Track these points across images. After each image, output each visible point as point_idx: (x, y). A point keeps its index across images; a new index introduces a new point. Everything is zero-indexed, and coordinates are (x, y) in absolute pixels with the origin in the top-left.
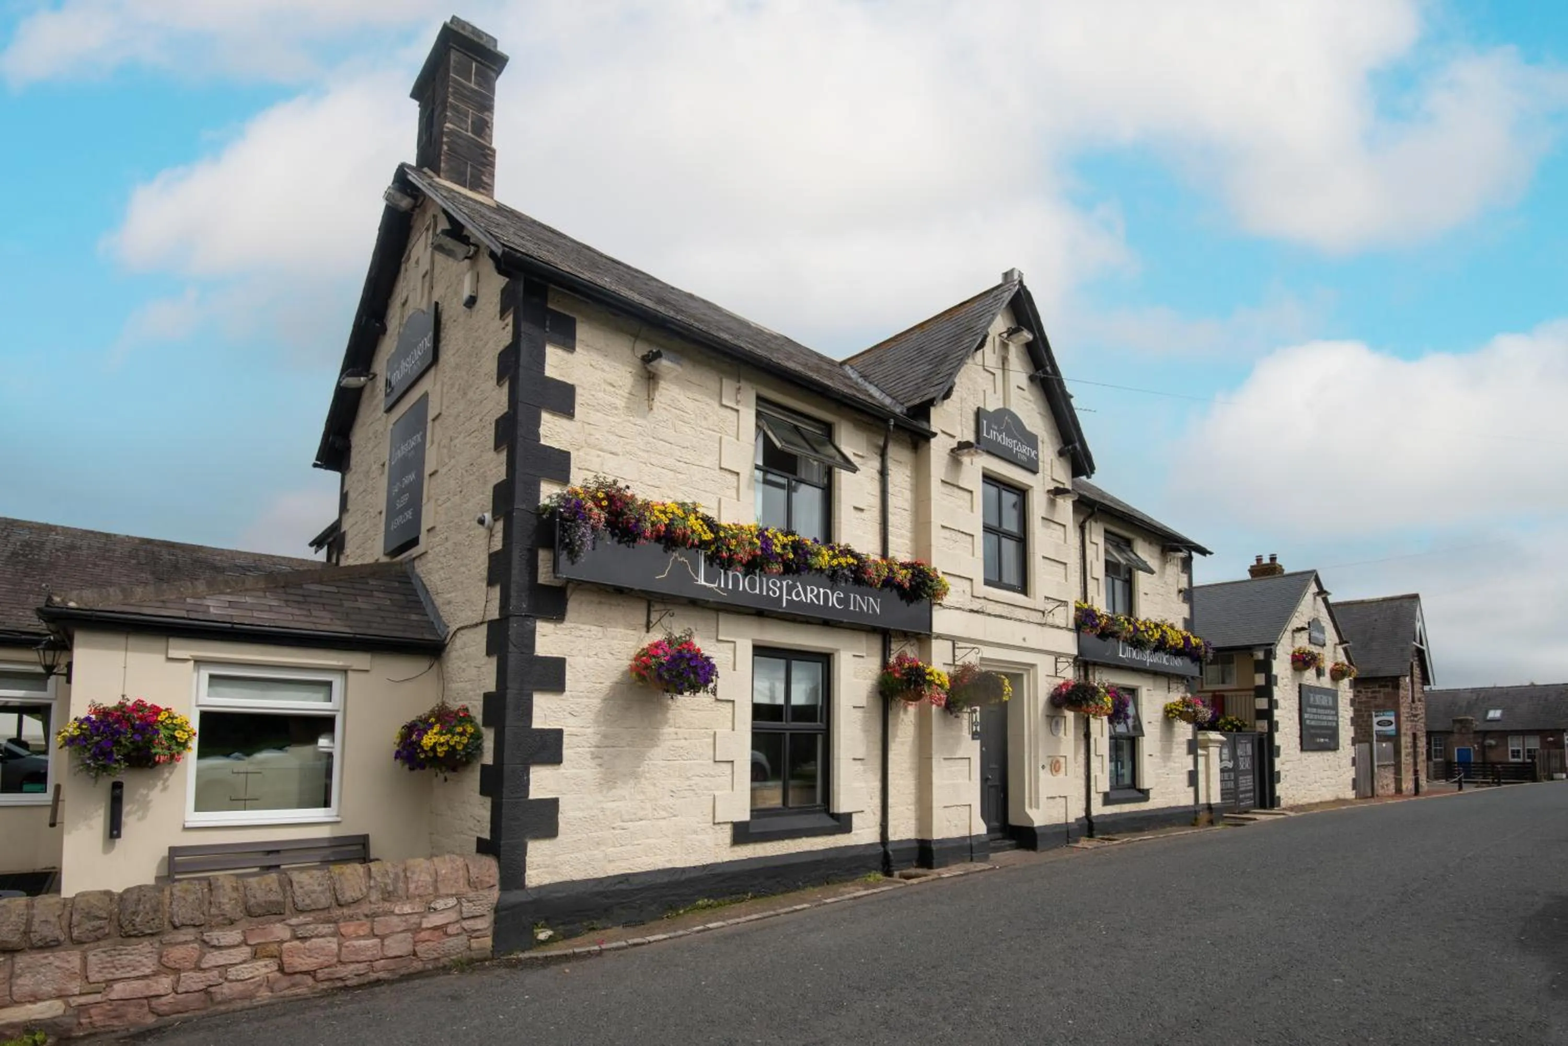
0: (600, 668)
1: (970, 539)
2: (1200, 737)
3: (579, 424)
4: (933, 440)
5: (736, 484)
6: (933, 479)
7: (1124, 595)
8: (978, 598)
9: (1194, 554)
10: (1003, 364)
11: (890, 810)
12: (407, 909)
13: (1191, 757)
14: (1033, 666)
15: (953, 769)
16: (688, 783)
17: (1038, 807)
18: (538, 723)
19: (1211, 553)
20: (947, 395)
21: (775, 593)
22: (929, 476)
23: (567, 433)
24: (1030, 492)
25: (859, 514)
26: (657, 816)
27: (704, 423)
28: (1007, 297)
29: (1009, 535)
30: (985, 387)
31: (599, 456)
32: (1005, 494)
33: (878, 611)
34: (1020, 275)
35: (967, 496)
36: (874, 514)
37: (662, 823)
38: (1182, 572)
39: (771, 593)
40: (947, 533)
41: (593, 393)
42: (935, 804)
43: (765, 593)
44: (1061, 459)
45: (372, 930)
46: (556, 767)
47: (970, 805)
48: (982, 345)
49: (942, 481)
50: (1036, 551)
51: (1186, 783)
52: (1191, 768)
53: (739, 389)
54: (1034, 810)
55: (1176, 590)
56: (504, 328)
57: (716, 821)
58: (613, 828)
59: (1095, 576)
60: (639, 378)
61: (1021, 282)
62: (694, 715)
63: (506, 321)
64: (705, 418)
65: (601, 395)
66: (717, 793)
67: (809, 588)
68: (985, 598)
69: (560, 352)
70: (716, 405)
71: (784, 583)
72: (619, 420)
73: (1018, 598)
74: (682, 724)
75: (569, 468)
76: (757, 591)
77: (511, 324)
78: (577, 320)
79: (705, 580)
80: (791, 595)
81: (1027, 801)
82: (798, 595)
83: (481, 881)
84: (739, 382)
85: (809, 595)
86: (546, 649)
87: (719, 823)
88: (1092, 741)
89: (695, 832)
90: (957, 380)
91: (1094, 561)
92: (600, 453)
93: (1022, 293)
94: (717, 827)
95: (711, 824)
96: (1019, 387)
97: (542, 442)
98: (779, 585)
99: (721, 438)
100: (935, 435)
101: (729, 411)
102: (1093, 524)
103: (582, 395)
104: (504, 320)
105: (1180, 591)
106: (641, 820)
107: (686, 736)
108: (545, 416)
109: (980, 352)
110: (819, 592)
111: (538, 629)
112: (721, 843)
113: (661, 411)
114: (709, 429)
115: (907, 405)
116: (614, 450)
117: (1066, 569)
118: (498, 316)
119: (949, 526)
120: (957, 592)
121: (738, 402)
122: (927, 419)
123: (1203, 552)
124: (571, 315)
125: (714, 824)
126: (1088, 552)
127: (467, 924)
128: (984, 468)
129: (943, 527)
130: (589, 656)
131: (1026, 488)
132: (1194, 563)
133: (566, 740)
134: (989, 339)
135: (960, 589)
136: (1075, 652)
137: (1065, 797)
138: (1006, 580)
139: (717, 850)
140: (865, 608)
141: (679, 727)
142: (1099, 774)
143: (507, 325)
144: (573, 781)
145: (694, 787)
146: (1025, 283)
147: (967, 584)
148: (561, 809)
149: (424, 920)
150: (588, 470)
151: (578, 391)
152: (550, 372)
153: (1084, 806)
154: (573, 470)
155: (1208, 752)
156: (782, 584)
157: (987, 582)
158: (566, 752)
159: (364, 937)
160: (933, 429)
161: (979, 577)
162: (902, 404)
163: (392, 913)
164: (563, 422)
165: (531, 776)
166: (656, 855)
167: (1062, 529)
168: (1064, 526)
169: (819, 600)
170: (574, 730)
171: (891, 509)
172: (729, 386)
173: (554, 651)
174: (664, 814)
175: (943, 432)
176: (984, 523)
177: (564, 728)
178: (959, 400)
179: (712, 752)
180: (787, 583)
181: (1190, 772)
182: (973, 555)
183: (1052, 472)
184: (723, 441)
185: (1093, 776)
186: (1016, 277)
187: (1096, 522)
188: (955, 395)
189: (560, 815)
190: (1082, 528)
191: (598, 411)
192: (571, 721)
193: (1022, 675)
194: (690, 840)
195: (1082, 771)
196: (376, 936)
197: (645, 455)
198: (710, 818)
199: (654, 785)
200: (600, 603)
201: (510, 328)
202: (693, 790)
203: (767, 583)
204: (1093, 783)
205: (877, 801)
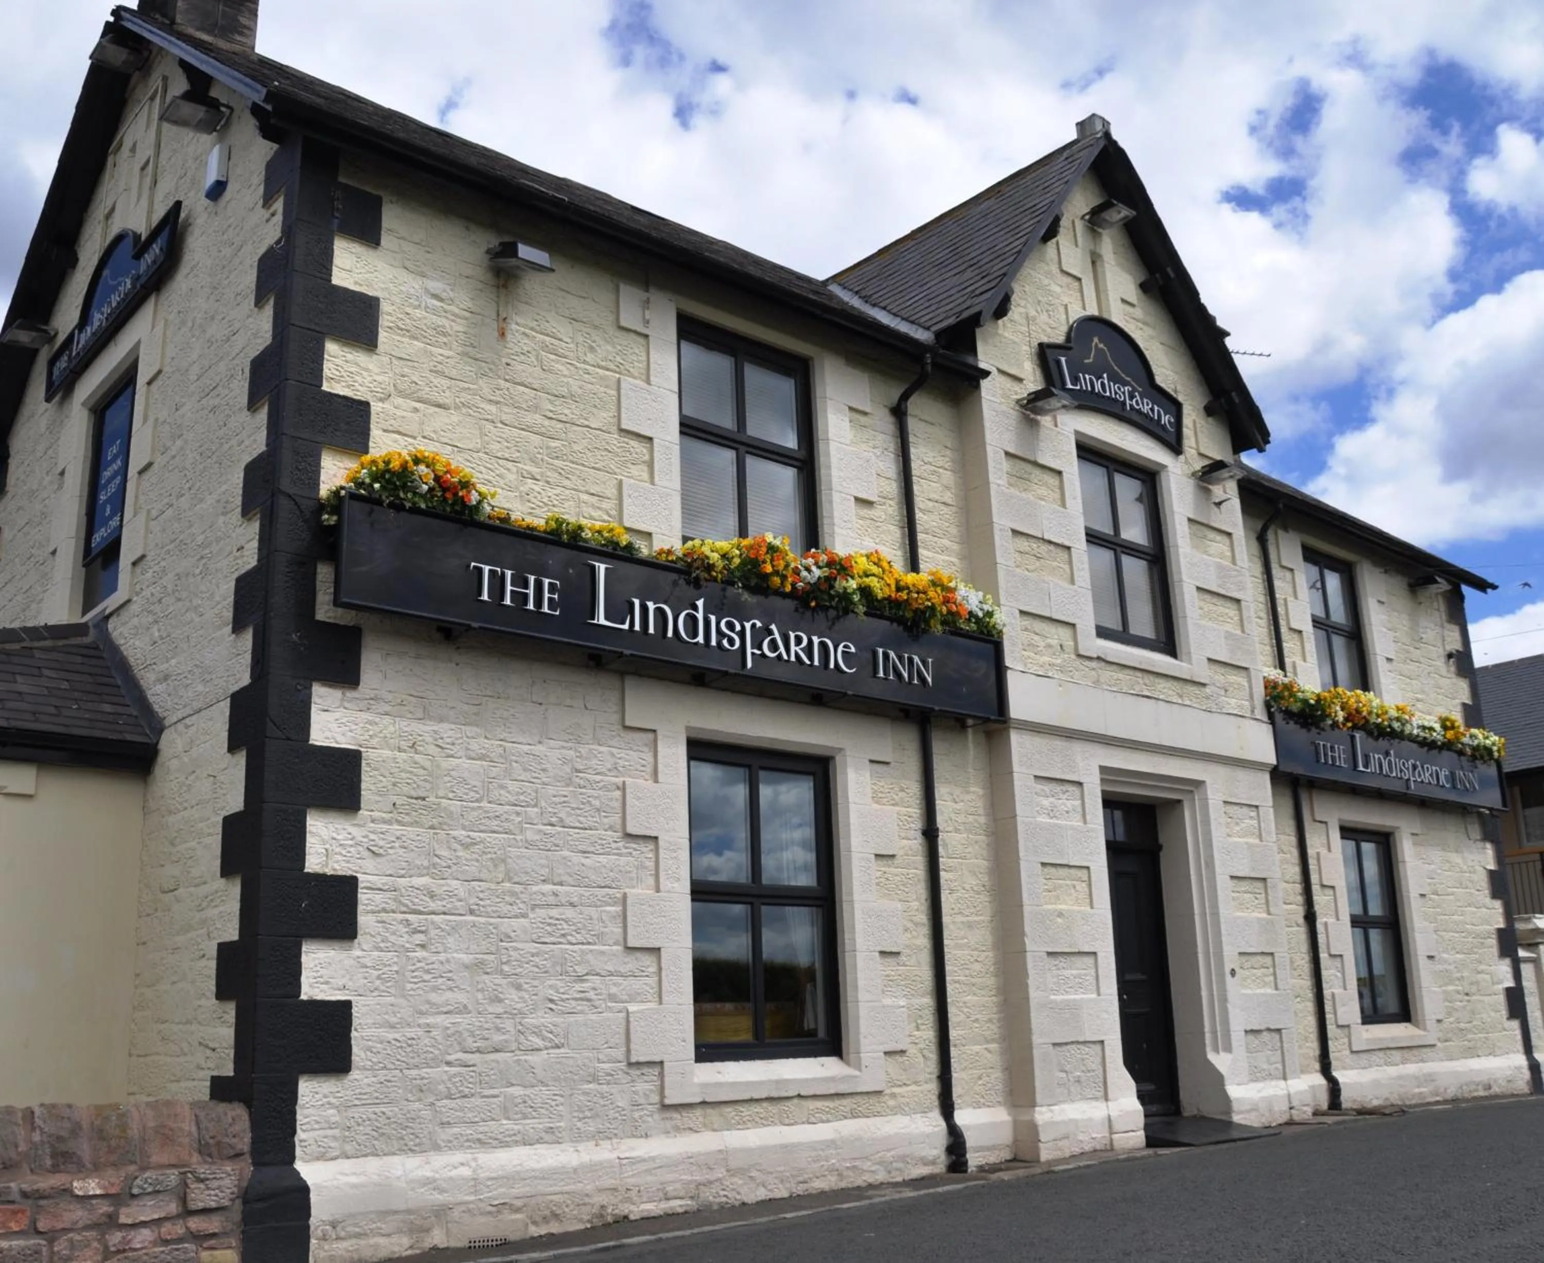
0: (422, 772)
1: (1064, 555)
2: (1520, 926)
3: (386, 359)
4: (985, 384)
5: (647, 458)
6: (989, 449)
7: (1350, 660)
8: (1090, 658)
9: (1466, 589)
10: (1093, 263)
11: (953, 1052)
12: (93, 1187)
13: (1507, 961)
14: (1199, 784)
15: (1067, 973)
16: (578, 987)
17: (1228, 1049)
18: (314, 863)
19: (1494, 587)
20: (1001, 311)
21: (731, 642)
22: (983, 444)
23: (365, 374)
24: (1163, 476)
25: (865, 512)
26: (526, 1044)
27: (590, 357)
28: (1088, 156)
29: (1132, 550)
30: (1066, 300)
31: (416, 410)
32: (1119, 479)
33: (930, 680)
34: (1106, 123)
35: (1052, 480)
36: (891, 510)
37: (533, 1058)
38: (1449, 622)
39: (725, 642)
40: (1023, 544)
41: (408, 310)
42: (1036, 1039)
43: (714, 643)
44: (1210, 419)
45: (34, 1222)
46: (346, 944)
47: (1102, 1042)
48: (1051, 233)
49: (1007, 454)
50: (1184, 577)
51: (1504, 1013)
52: (1511, 983)
53: (648, 301)
54: (1223, 1055)
55: (1441, 652)
56: (268, 221)
57: (633, 1059)
58: (448, 1063)
59: (1294, 625)
60: (480, 286)
61: (1107, 135)
62: (587, 862)
63: (272, 210)
64: (592, 349)
65: (418, 313)
66: (632, 1008)
67: (792, 635)
68: (1099, 658)
69: (356, 248)
70: (612, 331)
71: (748, 625)
72: (451, 353)
73: (1159, 660)
74: (565, 878)
75: (369, 429)
76: (700, 639)
77: (280, 210)
78: (384, 200)
79: (607, 618)
80: (760, 647)
81: (1208, 1036)
82: (774, 646)
83: (219, 1143)
84: (647, 291)
85: (793, 648)
86: (328, 734)
87: (639, 1064)
88: (1320, 927)
89: (594, 1079)
90: (1016, 287)
91: (1290, 599)
92: (418, 405)
93: (1111, 150)
94: (635, 1072)
95: (623, 1065)
96: (1124, 301)
97: (326, 387)
98: (738, 628)
99: (619, 381)
100: (986, 374)
101: (633, 336)
102: (1281, 533)
103: (390, 314)
104: (269, 208)
105: (1450, 656)
106: (497, 1051)
107: (575, 899)
108: (331, 348)
109: (1052, 244)
110: (810, 642)
111: (315, 699)
112: (642, 1101)
113: (519, 337)
114: (599, 367)
115: (935, 328)
116: (441, 401)
117: (1240, 610)
118: (261, 202)
119: (1026, 531)
120: (1049, 646)
121: (647, 322)
122: (973, 350)
123: (1482, 585)
124: (374, 192)
125: (630, 1065)
126: (1277, 583)
127: (194, 1223)
128: (1077, 433)
129: (1015, 532)
130: (400, 750)
131: (1155, 468)
132: (1467, 605)
133: (363, 897)
134: (1064, 222)
135: (1054, 642)
136: (1272, 759)
137: (1279, 1031)
138: (1134, 630)
139: (636, 1115)
140: (906, 675)
141: (561, 884)
142: (1338, 991)
143: (273, 215)
144: (376, 973)
145: (591, 995)
146: (1115, 136)
147: (1064, 634)
148: (355, 1022)
149: (123, 1210)
150: (399, 433)
151: (385, 307)
152: (339, 278)
153: (1317, 1052)
154: (375, 433)
155: (1539, 954)
156: (743, 627)
157: (1102, 633)
158: (364, 920)
159: (21, 1233)
160: (982, 365)
161: (1087, 623)
162: (928, 329)
163: (67, 1191)
164: (359, 357)
165: (304, 958)
166: (525, 1117)
167: (1226, 540)
168: (1229, 535)
169: (810, 657)
170: (379, 881)
171: (919, 501)
172: (630, 296)
173: (340, 738)
174: (538, 1042)
175: (1000, 371)
176: (1086, 528)
177: (358, 875)
178: (1024, 321)
179: (619, 930)
180: (754, 626)
181: (1508, 990)
182: (1072, 582)
183: (1197, 442)
184: (623, 385)
185: (1327, 993)
186: (1099, 127)
187: (1286, 529)
188: (1016, 312)
189: (354, 1034)
190: (1262, 540)
191: (416, 339)
192: (369, 864)
193: (1179, 802)
194: (586, 1093)
195: (1305, 983)
196: (39, 1233)
197: (493, 408)
198: (620, 1053)
199: (519, 988)
200: (418, 657)
201: (279, 218)
202: (589, 1000)
203: (718, 624)
204: (1328, 1008)
205: (929, 1034)
